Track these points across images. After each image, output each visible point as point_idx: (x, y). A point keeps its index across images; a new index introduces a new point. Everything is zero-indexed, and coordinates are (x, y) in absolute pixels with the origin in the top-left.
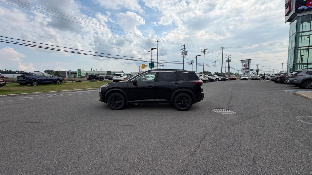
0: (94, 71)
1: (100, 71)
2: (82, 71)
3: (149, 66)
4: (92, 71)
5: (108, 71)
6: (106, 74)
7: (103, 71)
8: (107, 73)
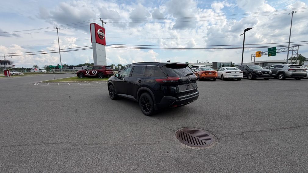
0: (200, 63)
1: (206, 63)
2: (189, 63)
3: (267, 53)
4: (199, 62)
5: (213, 63)
6: (212, 66)
7: (208, 63)
8: (212, 64)
